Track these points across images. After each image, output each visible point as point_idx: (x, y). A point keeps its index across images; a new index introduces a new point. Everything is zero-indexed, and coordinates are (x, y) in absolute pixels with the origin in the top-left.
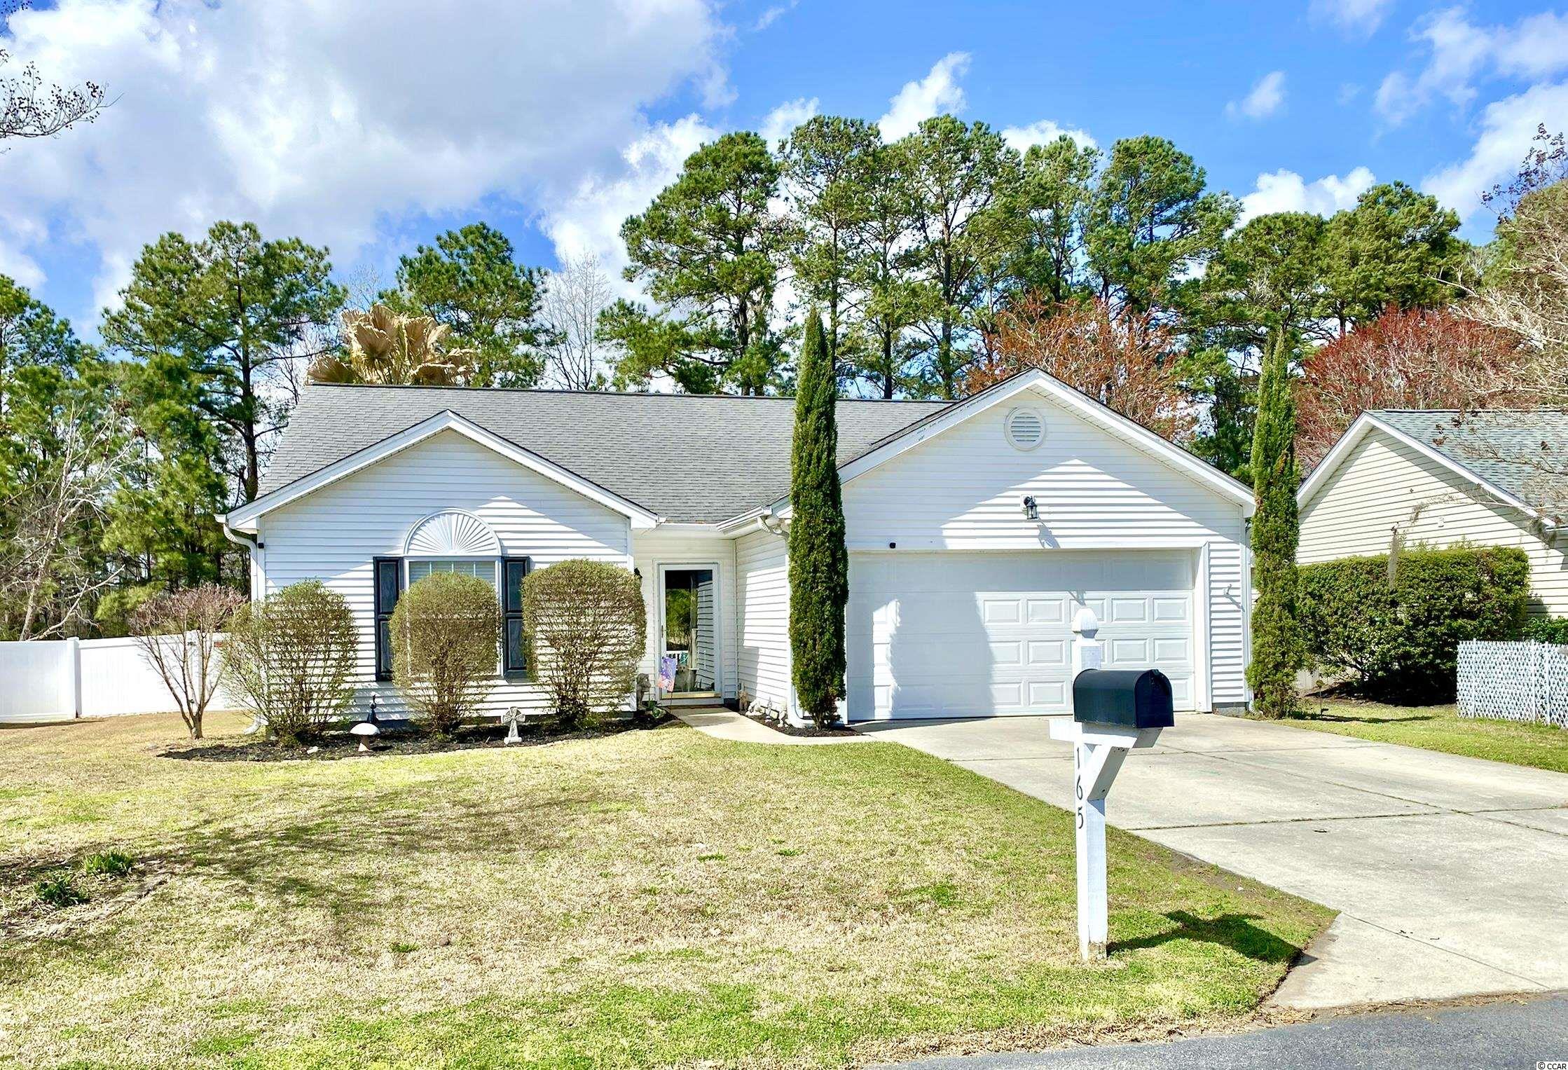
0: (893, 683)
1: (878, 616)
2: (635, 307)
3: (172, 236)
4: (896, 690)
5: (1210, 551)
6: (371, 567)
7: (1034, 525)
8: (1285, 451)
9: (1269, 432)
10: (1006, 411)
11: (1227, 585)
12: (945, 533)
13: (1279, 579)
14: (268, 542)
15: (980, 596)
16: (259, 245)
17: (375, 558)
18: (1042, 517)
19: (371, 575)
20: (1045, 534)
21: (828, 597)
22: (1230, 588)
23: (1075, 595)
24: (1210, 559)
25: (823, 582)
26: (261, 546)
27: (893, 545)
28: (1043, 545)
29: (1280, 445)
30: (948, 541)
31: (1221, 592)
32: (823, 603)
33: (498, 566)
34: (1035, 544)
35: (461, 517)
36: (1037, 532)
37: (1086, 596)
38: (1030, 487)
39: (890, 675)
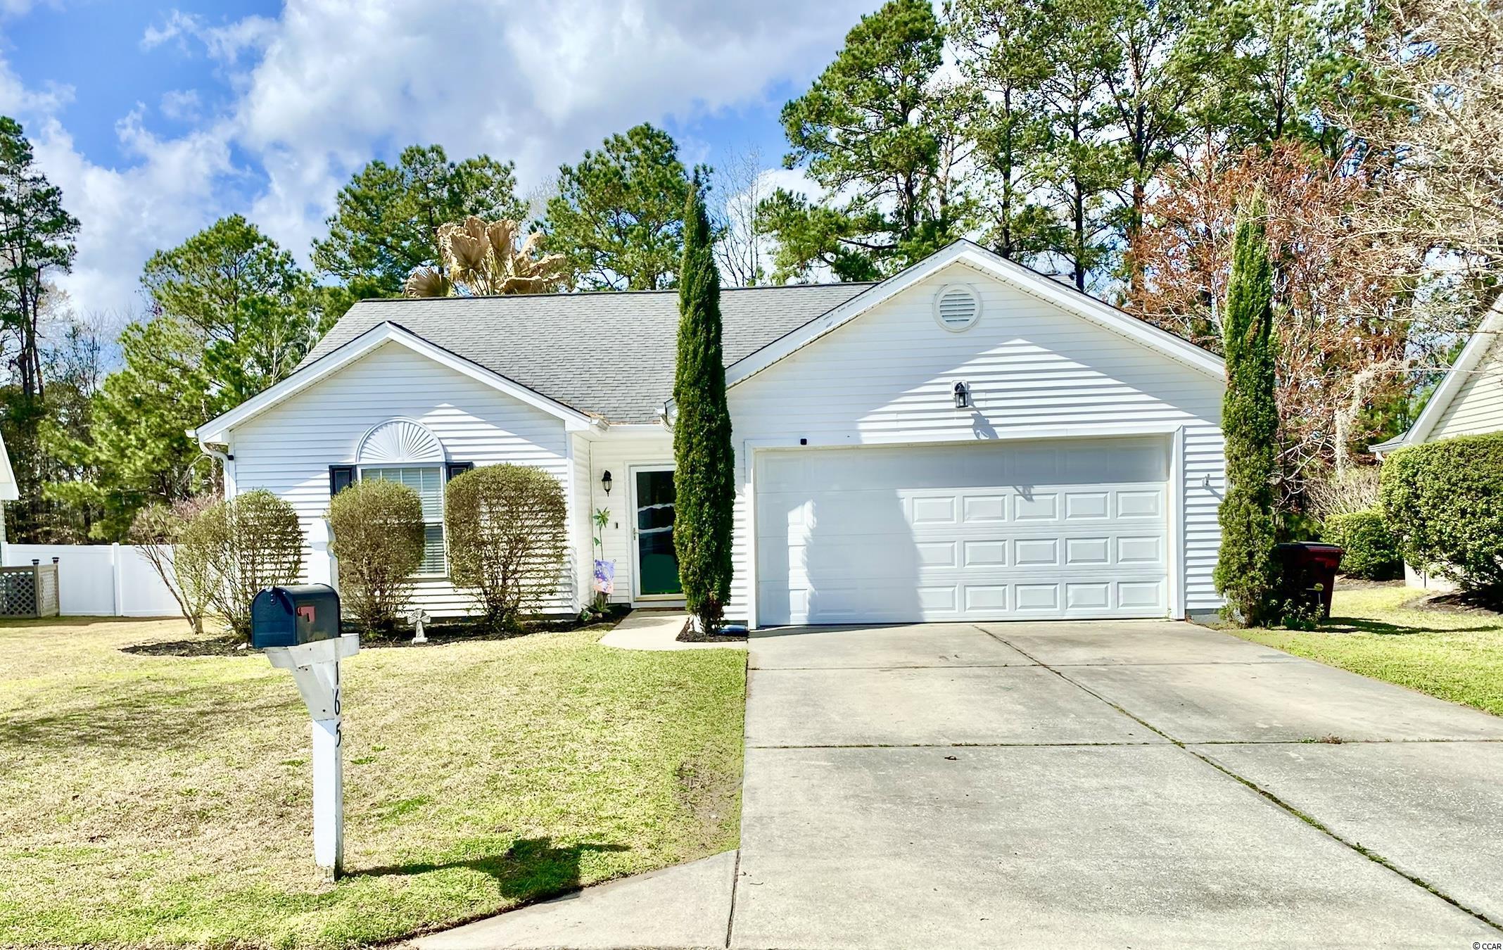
0: (810, 587)
1: (793, 516)
2: (794, 196)
3: (376, 164)
4: (813, 595)
5: (1185, 437)
6: (328, 475)
7: (968, 414)
8: (1257, 317)
9: (1240, 297)
10: (934, 289)
11: (1204, 475)
12: (862, 426)
13: (1247, 466)
14: (237, 455)
15: (902, 493)
16: (445, 166)
17: (330, 467)
18: (977, 404)
19: (328, 483)
20: (981, 423)
21: (707, 499)
22: (1208, 478)
23: (1021, 490)
24: (1185, 445)
25: (700, 483)
26: (231, 458)
27: (804, 442)
28: (977, 435)
29: (1252, 310)
30: (864, 435)
31: (1200, 483)
32: (701, 505)
33: (443, 472)
34: (968, 435)
35: (407, 425)
36: (972, 422)
37: (1033, 491)
38: (964, 373)
39: (806, 580)
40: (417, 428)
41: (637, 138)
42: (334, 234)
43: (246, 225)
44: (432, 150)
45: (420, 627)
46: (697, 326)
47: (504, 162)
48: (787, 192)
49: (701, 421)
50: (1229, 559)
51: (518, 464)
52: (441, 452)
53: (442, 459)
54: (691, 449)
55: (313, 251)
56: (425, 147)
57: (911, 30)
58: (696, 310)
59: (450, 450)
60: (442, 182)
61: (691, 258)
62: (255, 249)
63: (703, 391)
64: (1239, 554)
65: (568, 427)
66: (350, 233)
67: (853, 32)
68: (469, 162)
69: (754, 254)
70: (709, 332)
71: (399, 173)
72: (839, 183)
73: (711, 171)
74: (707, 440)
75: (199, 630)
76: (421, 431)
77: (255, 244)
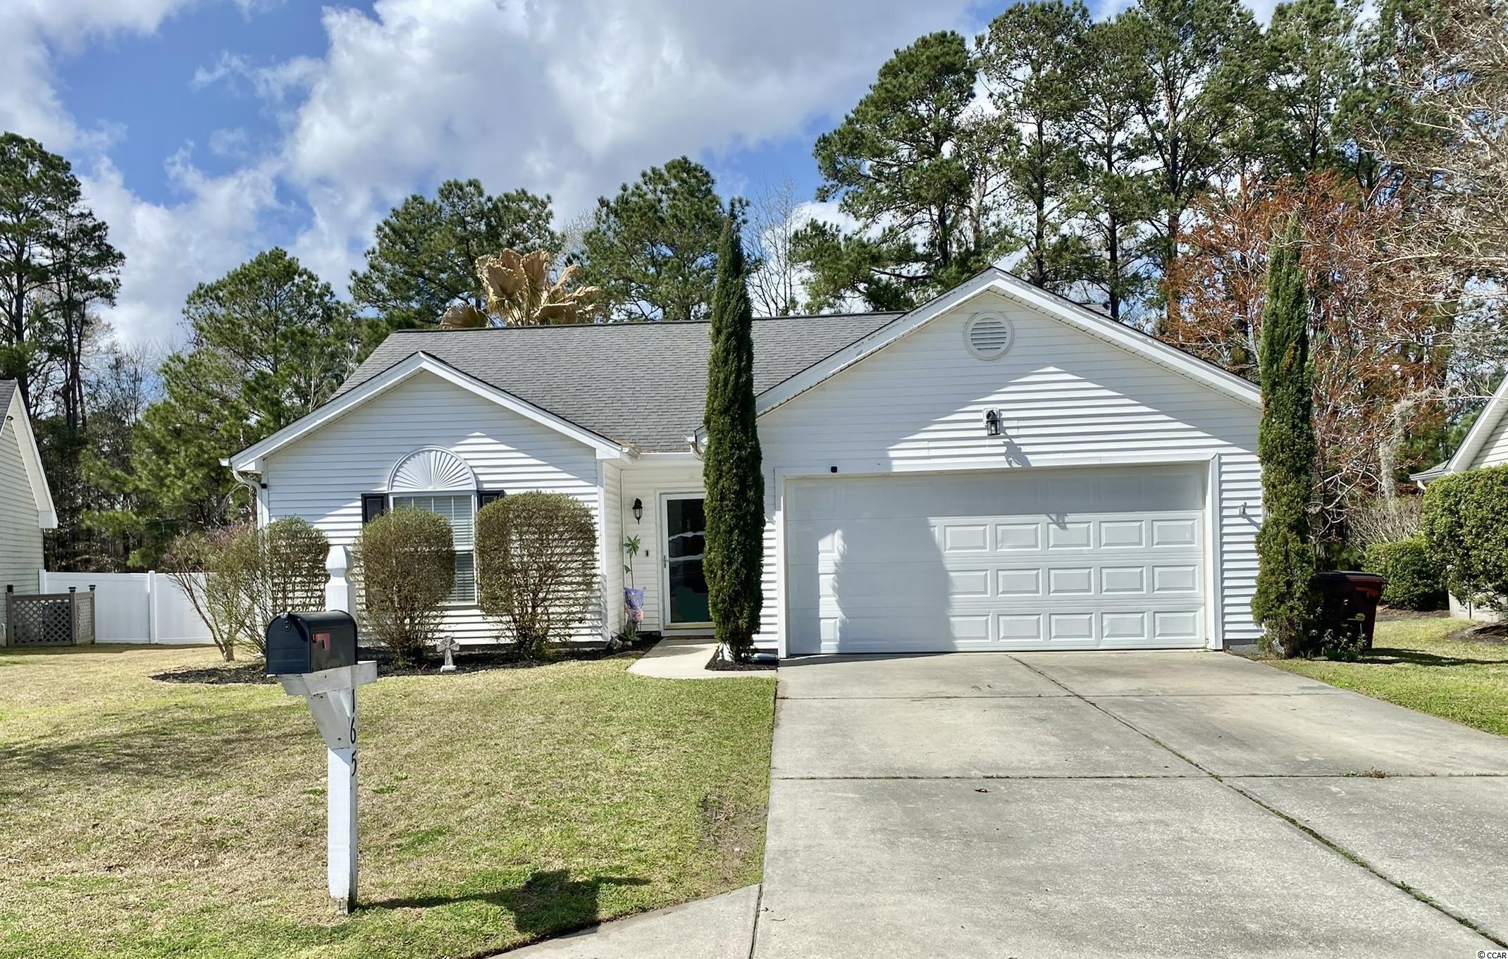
0: (838, 613)
1: (824, 544)
3: (415, 198)
4: (843, 622)
5: (1220, 465)
6: (360, 503)
7: (1000, 442)
8: (1293, 344)
9: (1275, 324)
10: (965, 317)
11: (1241, 503)
12: (892, 454)
13: (1285, 495)
14: (271, 482)
15: (933, 521)
16: (483, 200)
17: (362, 495)
18: (1009, 432)
19: (360, 511)
20: (1013, 451)
21: (736, 526)
22: (1245, 506)
23: (1054, 517)
24: (1220, 474)
25: (730, 511)
26: (264, 486)
27: (834, 469)
28: (1010, 463)
29: (1288, 336)
30: (895, 463)
31: (1237, 512)
32: (731, 532)
33: (474, 500)
34: (1001, 463)
35: (439, 453)
36: (1004, 449)
37: (1067, 519)
38: (995, 401)
39: (836, 607)
40: (449, 457)
41: (674, 171)
42: (372, 267)
43: (287, 258)
44: (470, 184)
45: (449, 654)
46: (728, 354)
47: (541, 196)
48: (821, 223)
49: (731, 449)
50: (1267, 588)
51: (549, 491)
52: (473, 480)
53: (473, 487)
54: (721, 476)
55: (352, 283)
56: (463, 181)
57: (942, 64)
58: (728, 339)
59: (481, 478)
60: (480, 215)
61: (723, 287)
62: (296, 281)
63: (733, 419)
64: (1277, 583)
65: (599, 455)
66: (388, 266)
67: (886, 66)
68: (506, 196)
69: (788, 285)
70: (740, 361)
71: (438, 206)
72: (873, 215)
73: (747, 204)
74: (737, 467)
75: (230, 658)
76: (453, 459)
77: (296, 277)
